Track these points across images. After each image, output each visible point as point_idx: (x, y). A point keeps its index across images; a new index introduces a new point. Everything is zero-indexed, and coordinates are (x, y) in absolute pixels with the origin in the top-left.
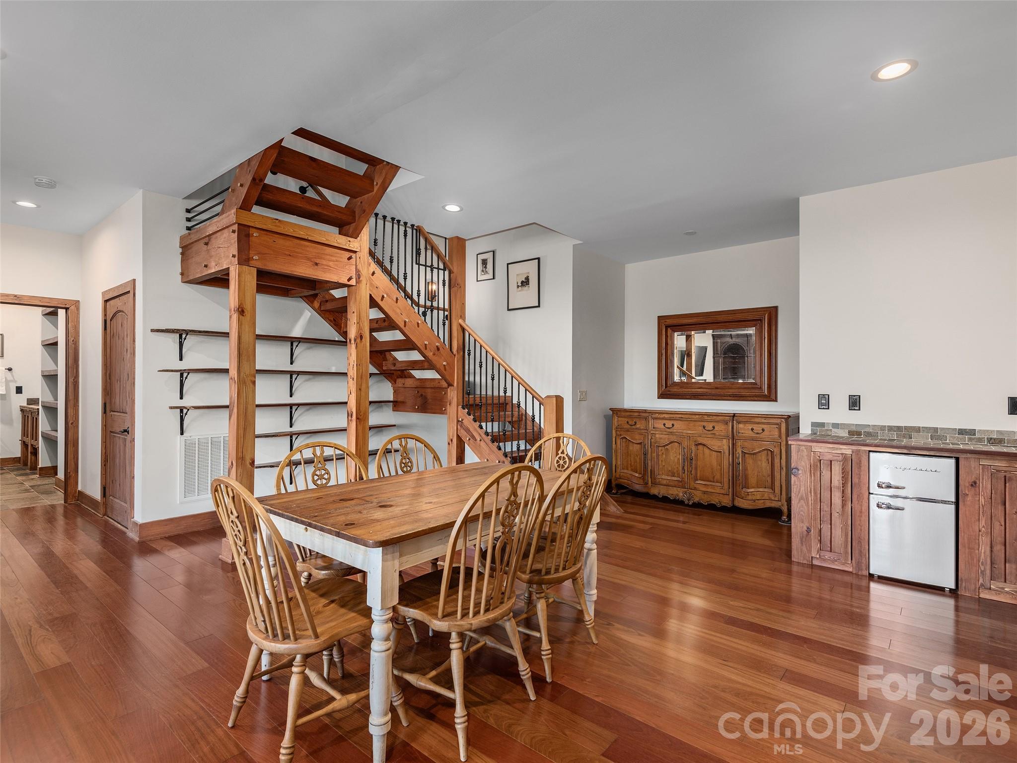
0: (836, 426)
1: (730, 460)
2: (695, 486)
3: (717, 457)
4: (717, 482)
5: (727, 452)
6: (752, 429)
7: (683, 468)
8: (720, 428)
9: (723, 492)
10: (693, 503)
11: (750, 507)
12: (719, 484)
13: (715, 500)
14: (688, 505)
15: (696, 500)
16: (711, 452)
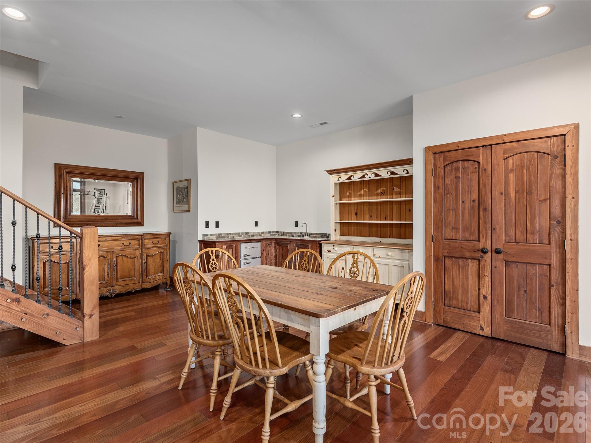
0: (211, 235)
1: (141, 262)
2: (117, 283)
3: (132, 261)
4: (132, 277)
5: (139, 257)
6: (153, 242)
7: (108, 274)
8: (133, 243)
9: (136, 282)
10: (115, 296)
11: (151, 286)
12: (134, 278)
13: (130, 288)
14: (112, 298)
15: (117, 292)
16: (128, 259)
